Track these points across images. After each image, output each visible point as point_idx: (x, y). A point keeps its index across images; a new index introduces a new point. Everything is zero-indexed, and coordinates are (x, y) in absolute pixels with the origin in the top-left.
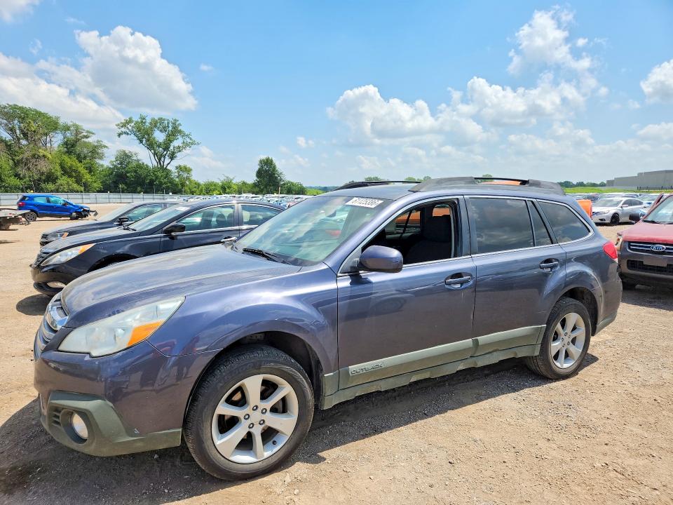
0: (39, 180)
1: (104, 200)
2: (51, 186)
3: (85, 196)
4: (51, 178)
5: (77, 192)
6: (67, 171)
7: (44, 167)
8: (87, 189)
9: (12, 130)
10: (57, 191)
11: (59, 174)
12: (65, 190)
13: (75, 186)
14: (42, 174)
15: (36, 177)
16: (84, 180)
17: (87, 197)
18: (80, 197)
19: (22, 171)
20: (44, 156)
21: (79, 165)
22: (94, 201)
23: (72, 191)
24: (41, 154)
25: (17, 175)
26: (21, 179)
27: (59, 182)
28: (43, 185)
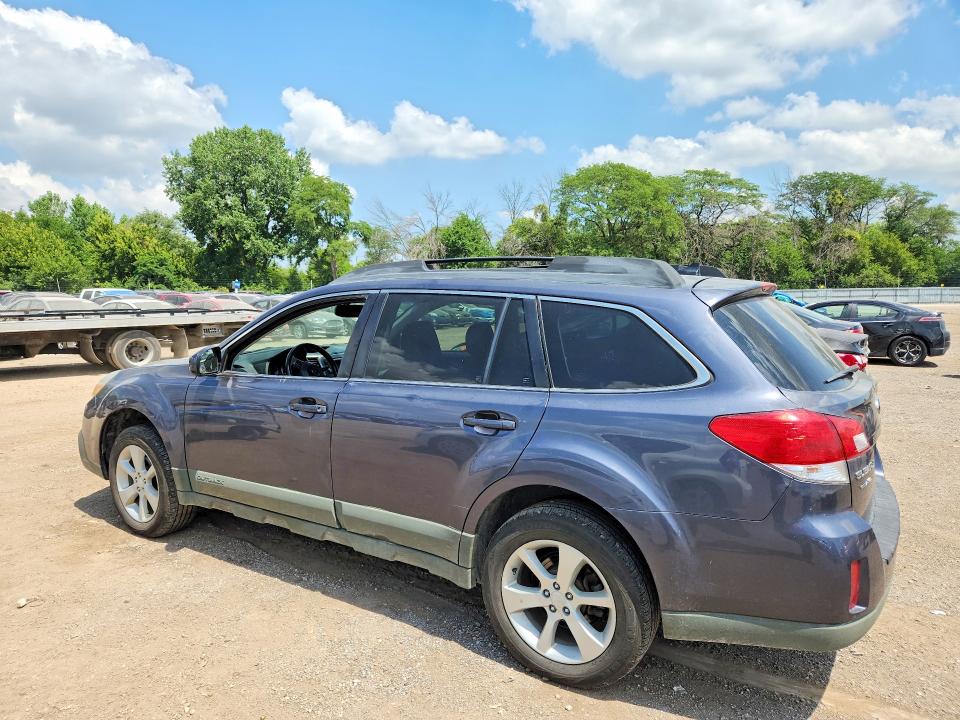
0: (839, 271)
1: (932, 298)
2: (852, 279)
3: (901, 291)
4: (854, 267)
5: (891, 285)
6: (879, 257)
7: (846, 252)
8: (908, 280)
9: (816, 207)
10: (860, 285)
11: (867, 261)
12: (872, 283)
13: (888, 277)
14: (844, 262)
15: (834, 267)
16: (904, 269)
17: (905, 293)
18: (893, 293)
19: (815, 260)
20: (850, 238)
21: (900, 245)
22: (916, 299)
23: (882, 285)
24: (847, 235)
25: (809, 267)
26: (814, 271)
27: (865, 272)
28: (841, 277)
